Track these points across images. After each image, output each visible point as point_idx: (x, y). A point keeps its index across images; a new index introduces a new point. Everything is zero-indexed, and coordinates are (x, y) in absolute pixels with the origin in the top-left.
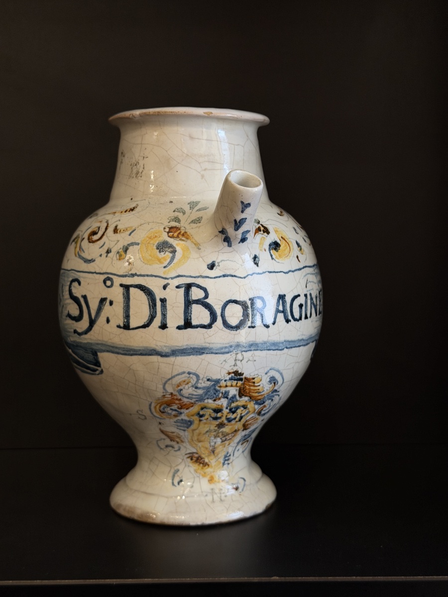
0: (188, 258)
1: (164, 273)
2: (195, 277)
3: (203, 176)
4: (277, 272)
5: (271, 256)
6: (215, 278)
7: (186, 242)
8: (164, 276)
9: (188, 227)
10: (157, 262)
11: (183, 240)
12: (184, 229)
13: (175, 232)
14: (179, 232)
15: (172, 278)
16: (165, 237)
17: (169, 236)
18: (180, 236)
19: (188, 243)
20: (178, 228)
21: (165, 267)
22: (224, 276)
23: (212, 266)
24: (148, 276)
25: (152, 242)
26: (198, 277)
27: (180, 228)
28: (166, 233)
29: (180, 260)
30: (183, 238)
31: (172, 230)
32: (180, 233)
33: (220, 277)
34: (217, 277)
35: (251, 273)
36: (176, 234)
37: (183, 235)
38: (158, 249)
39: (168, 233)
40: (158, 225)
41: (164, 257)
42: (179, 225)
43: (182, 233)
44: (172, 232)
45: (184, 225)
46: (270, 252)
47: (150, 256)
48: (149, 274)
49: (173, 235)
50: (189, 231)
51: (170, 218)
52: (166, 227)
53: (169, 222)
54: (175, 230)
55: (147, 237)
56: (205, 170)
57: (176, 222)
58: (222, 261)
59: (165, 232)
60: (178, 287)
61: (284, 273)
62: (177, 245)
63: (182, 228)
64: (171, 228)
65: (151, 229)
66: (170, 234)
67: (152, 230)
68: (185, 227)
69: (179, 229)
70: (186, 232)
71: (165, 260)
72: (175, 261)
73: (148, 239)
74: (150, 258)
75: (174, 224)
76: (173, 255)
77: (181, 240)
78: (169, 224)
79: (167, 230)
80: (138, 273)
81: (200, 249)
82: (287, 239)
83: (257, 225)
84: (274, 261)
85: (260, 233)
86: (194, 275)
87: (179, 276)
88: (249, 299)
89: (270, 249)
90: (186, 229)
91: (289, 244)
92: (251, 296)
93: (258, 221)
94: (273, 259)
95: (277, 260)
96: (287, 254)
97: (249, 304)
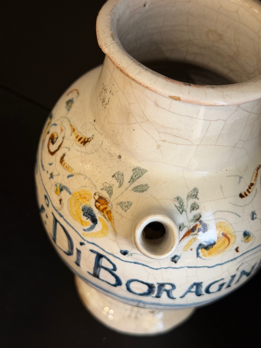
0: (106, 235)
1: (83, 234)
2: (107, 253)
3: (159, 147)
5: (198, 254)
6: (125, 261)
7: (108, 221)
8: (83, 236)
9: (115, 206)
10: (80, 221)
11: (105, 217)
12: (111, 207)
13: (102, 204)
14: (105, 206)
15: (88, 242)
16: (91, 204)
17: (95, 205)
18: (105, 211)
19: (109, 224)
20: (106, 201)
21: (84, 230)
22: (135, 263)
23: (125, 253)
24: (70, 225)
25: (80, 200)
26: (110, 254)
27: (108, 203)
28: (94, 201)
29: (98, 233)
30: (106, 216)
31: (100, 200)
32: (105, 208)
33: (131, 262)
34: (127, 262)
35: (165, 267)
36: (102, 207)
37: (107, 213)
38: (83, 210)
39: (96, 201)
40: (91, 186)
41: (85, 222)
42: (109, 198)
43: (107, 210)
44: (99, 203)
45: (113, 201)
46: (197, 251)
48: (72, 225)
49: (99, 206)
50: (114, 214)
51: (105, 185)
52: (97, 194)
53: (102, 190)
54: (103, 201)
55: (79, 192)
56: (164, 141)
57: (108, 192)
58: (135, 254)
59: (94, 198)
60: (92, 251)
61: (208, 267)
62: (99, 218)
63: (110, 205)
64: (101, 198)
65: (85, 186)
66: (97, 203)
67: (84, 188)
68: (112, 205)
69: (107, 204)
70: (110, 211)
71: (86, 225)
72: (94, 231)
73: (78, 195)
74: (75, 213)
75: (105, 194)
76: (93, 225)
77: (104, 216)
78: (101, 192)
79: (97, 197)
80: (64, 217)
81: (117, 236)
82: (230, 234)
83: (192, 225)
84: (199, 259)
85: (193, 233)
86: (107, 251)
87: (94, 244)
88: (158, 283)
89: (199, 249)
90: (112, 207)
91: (229, 239)
92: (161, 281)
93: (199, 217)
94: (199, 257)
95: (203, 257)
96: (221, 250)
97: (156, 286)
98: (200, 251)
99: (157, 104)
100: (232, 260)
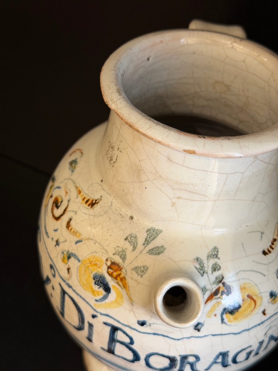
0: (120, 305)
1: (95, 305)
2: (123, 325)
3: (173, 204)
4: (224, 335)
5: (222, 320)
6: (144, 333)
7: (122, 289)
8: (95, 308)
9: (129, 272)
10: (91, 291)
11: (119, 285)
12: (125, 273)
13: (115, 271)
14: (119, 272)
15: (101, 314)
16: (103, 271)
17: (108, 272)
18: (118, 278)
19: (123, 292)
20: (120, 267)
21: (96, 301)
22: (155, 334)
23: (143, 324)
24: (80, 296)
25: (91, 268)
26: (126, 326)
27: (122, 269)
28: (106, 268)
29: (112, 303)
30: (120, 283)
31: (113, 266)
32: (119, 275)
33: (149, 334)
34: (146, 333)
35: (188, 336)
36: (115, 274)
37: (121, 280)
38: (94, 279)
39: (109, 268)
40: (102, 251)
41: (97, 292)
42: (123, 264)
43: (121, 276)
44: (112, 269)
45: (127, 266)
46: (222, 317)
47: (86, 281)
48: (83, 296)
49: (112, 273)
50: (129, 281)
51: (117, 249)
52: (109, 260)
53: (114, 254)
54: (116, 267)
55: (89, 259)
56: (179, 198)
57: (121, 257)
58: (153, 323)
59: (106, 264)
60: (105, 324)
61: (235, 334)
62: (113, 286)
63: (123, 271)
64: (113, 263)
65: (95, 252)
66: (110, 270)
67: (94, 254)
68: (126, 271)
69: (120, 270)
70: (125, 278)
71: (98, 295)
72: (107, 301)
73: (88, 262)
75: (118, 259)
76: (106, 295)
77: (118, 283)
78: (113, 257)
79: (109, 263)
80: (73, 288)
81: (133, 305)
82: (256, 296)
83: (215, 287)
84: (224, 325)
85: (216, 297)
86: (122, 322)
87: (107, 315)
88: (180, 356)
89: (223, 314)
90: (127, 273)
91: (255, 302)
92: (184, 353)
93: (221, 278)
94: (224, 323)
95: (229, 323)
96: (247, 314)
97: (179, 359)
98: (224, 316)
99: (169, 159)
100: (259, 325)
